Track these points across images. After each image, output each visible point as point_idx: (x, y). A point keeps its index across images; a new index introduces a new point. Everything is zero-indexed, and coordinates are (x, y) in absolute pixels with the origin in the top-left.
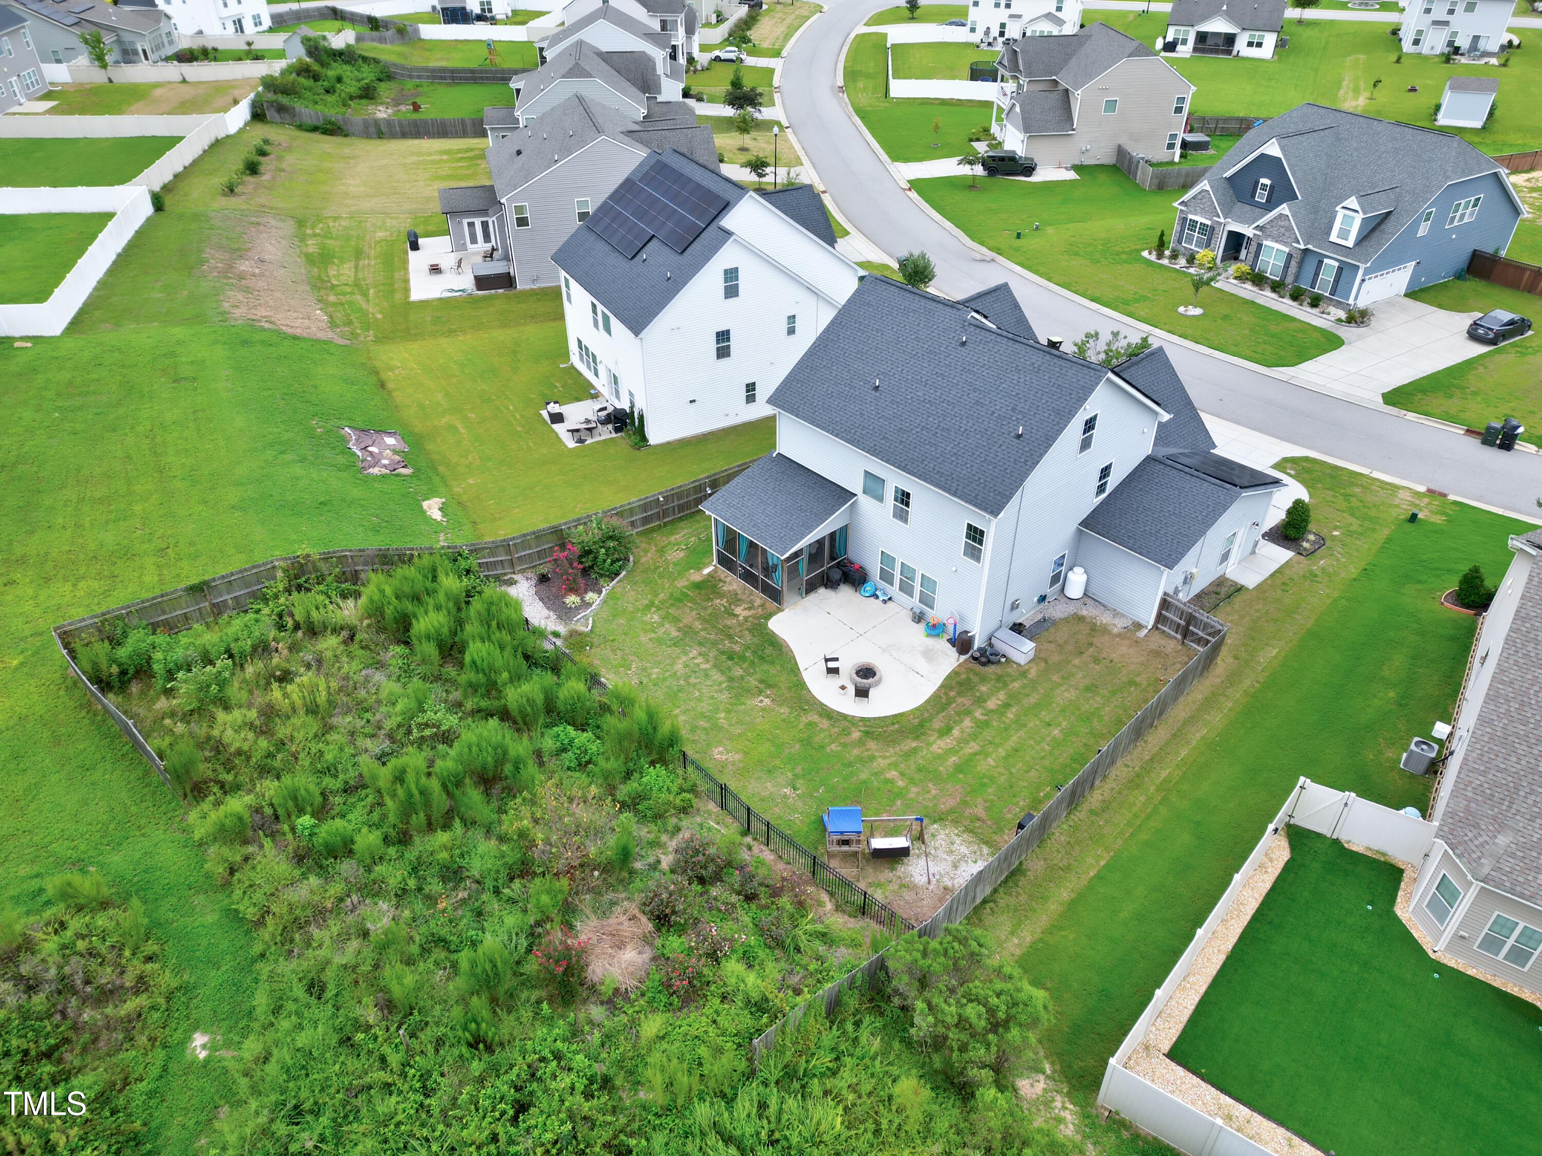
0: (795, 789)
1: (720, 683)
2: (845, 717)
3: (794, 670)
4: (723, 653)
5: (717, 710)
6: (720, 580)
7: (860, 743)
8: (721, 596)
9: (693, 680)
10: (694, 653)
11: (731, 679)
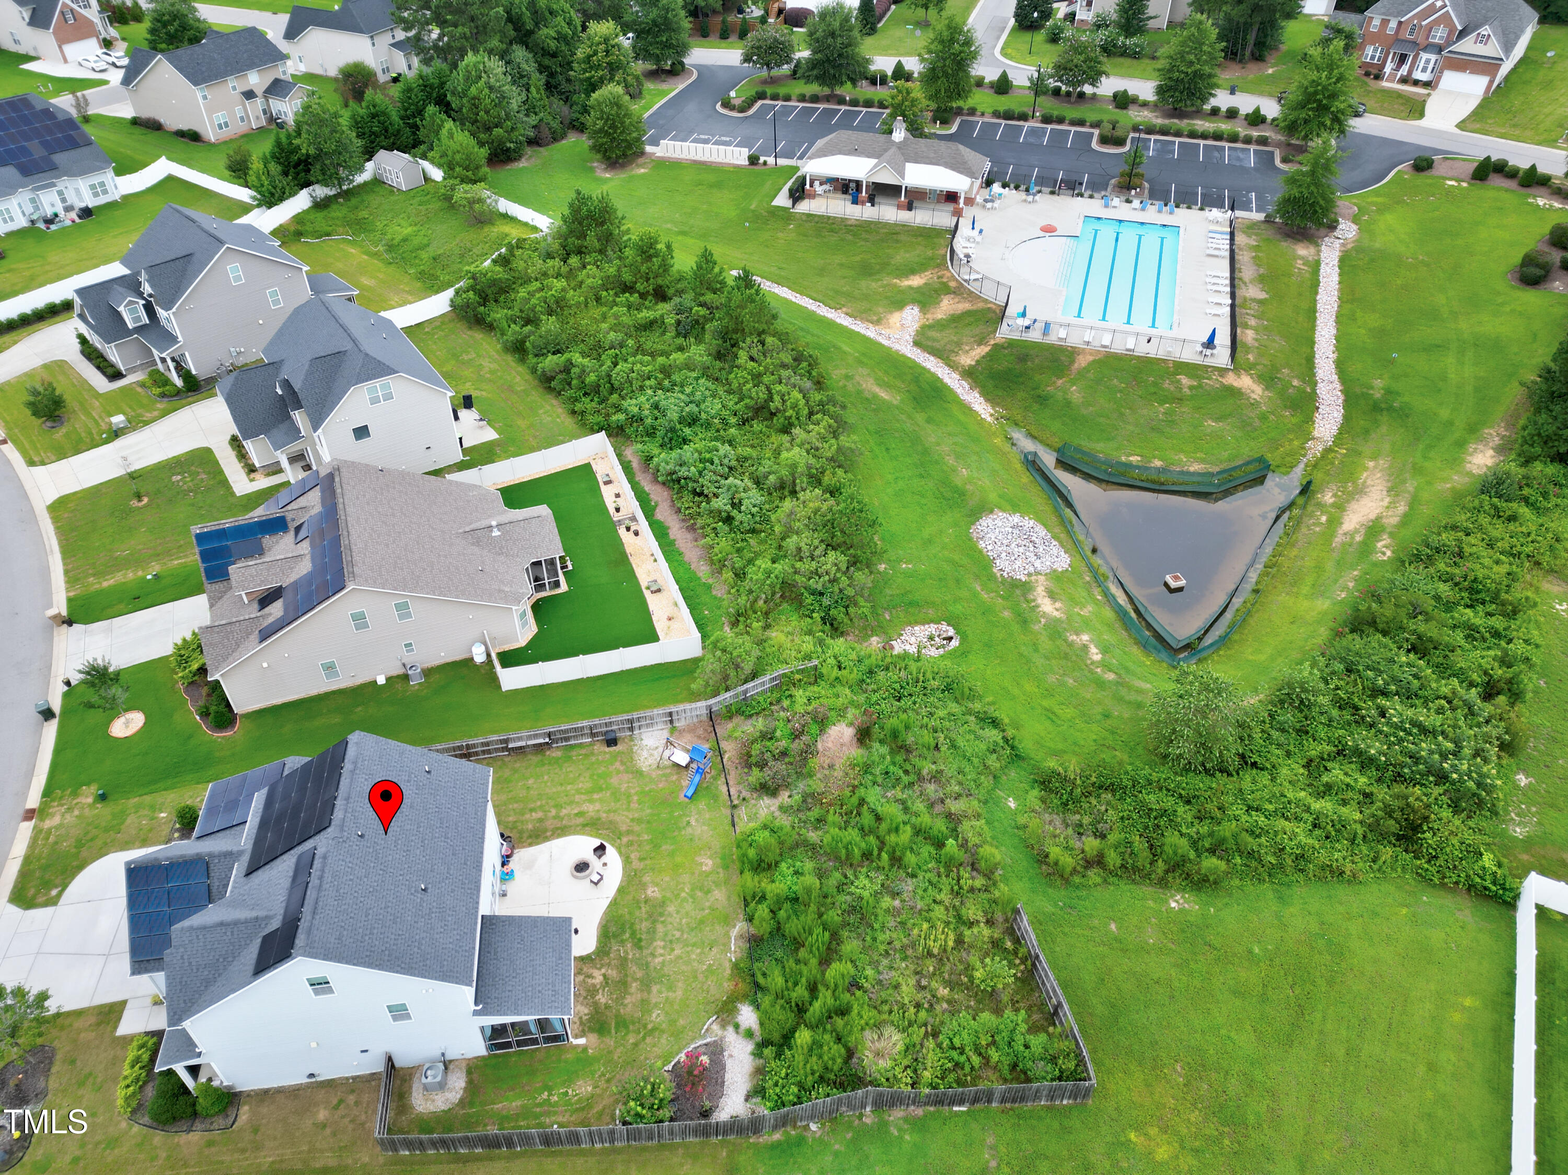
0: (689, 822)
1: (663, 922)
2: (621, 854)
3: (614, 903)
4: (640, 948)
5: (684, 900)
6: (581, 1023)
7: (629, 832)
8: (596, 1004)
9: (678, 934)
10: (659, 960)
11: (654, 922)
